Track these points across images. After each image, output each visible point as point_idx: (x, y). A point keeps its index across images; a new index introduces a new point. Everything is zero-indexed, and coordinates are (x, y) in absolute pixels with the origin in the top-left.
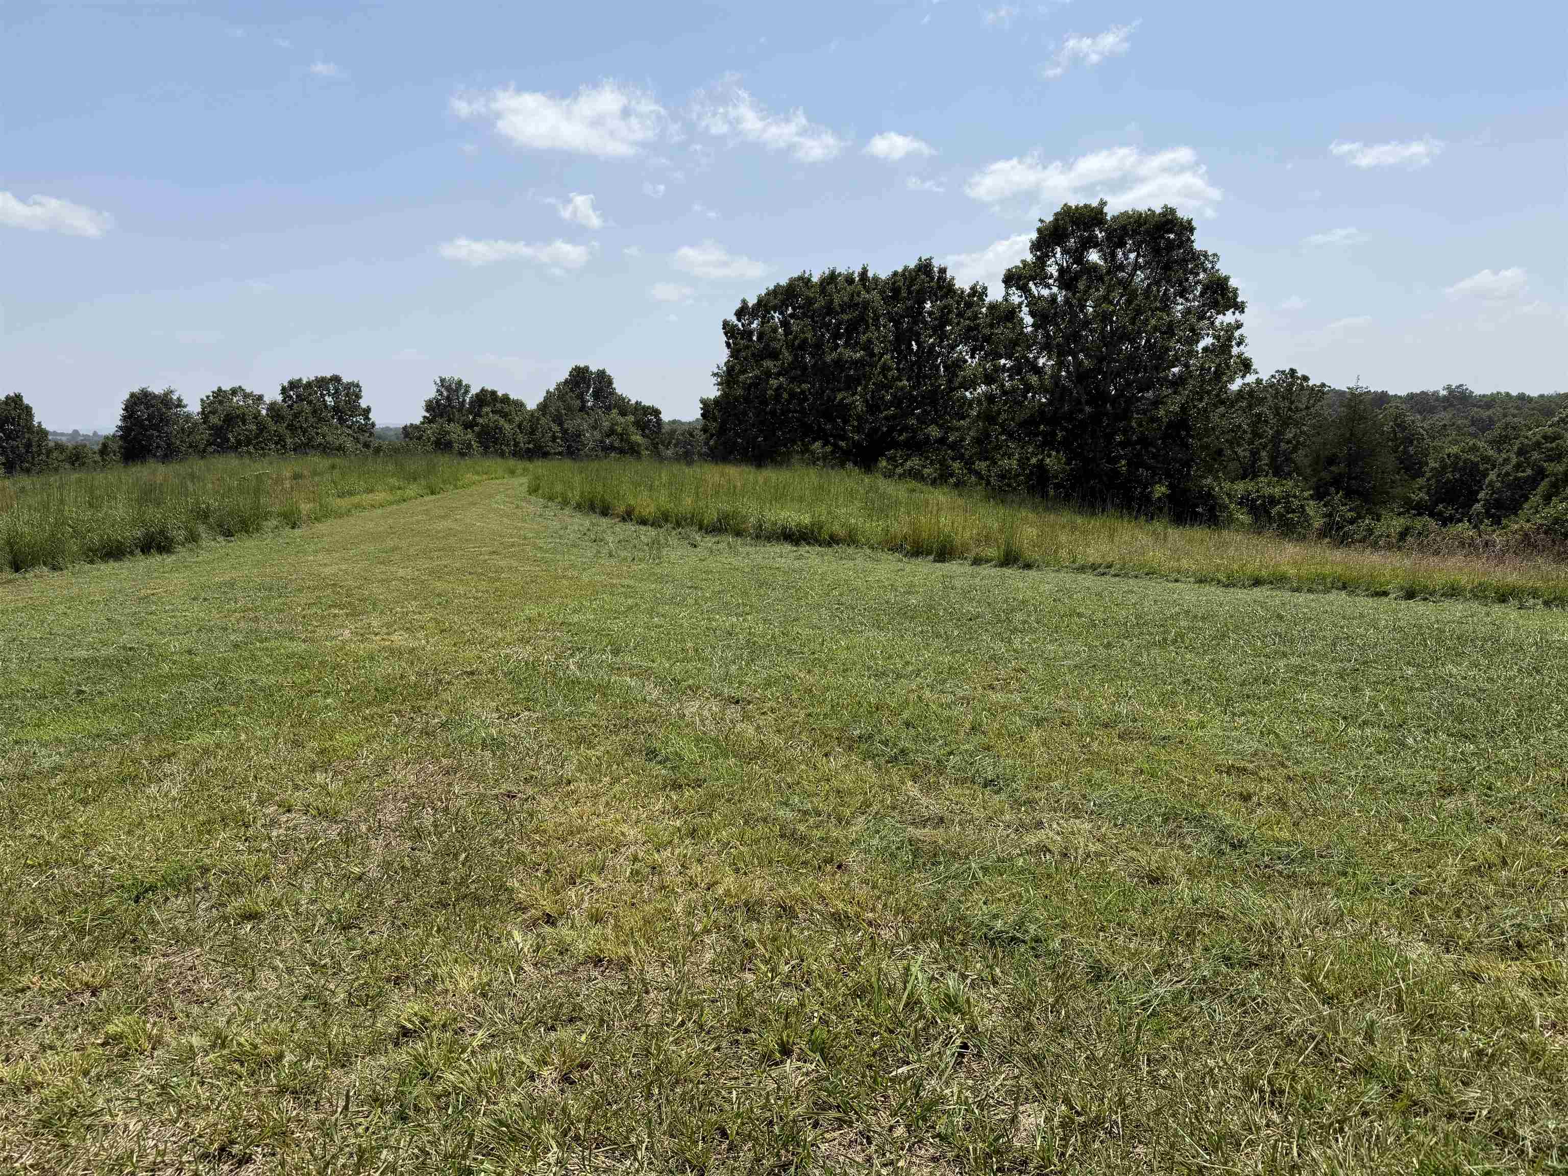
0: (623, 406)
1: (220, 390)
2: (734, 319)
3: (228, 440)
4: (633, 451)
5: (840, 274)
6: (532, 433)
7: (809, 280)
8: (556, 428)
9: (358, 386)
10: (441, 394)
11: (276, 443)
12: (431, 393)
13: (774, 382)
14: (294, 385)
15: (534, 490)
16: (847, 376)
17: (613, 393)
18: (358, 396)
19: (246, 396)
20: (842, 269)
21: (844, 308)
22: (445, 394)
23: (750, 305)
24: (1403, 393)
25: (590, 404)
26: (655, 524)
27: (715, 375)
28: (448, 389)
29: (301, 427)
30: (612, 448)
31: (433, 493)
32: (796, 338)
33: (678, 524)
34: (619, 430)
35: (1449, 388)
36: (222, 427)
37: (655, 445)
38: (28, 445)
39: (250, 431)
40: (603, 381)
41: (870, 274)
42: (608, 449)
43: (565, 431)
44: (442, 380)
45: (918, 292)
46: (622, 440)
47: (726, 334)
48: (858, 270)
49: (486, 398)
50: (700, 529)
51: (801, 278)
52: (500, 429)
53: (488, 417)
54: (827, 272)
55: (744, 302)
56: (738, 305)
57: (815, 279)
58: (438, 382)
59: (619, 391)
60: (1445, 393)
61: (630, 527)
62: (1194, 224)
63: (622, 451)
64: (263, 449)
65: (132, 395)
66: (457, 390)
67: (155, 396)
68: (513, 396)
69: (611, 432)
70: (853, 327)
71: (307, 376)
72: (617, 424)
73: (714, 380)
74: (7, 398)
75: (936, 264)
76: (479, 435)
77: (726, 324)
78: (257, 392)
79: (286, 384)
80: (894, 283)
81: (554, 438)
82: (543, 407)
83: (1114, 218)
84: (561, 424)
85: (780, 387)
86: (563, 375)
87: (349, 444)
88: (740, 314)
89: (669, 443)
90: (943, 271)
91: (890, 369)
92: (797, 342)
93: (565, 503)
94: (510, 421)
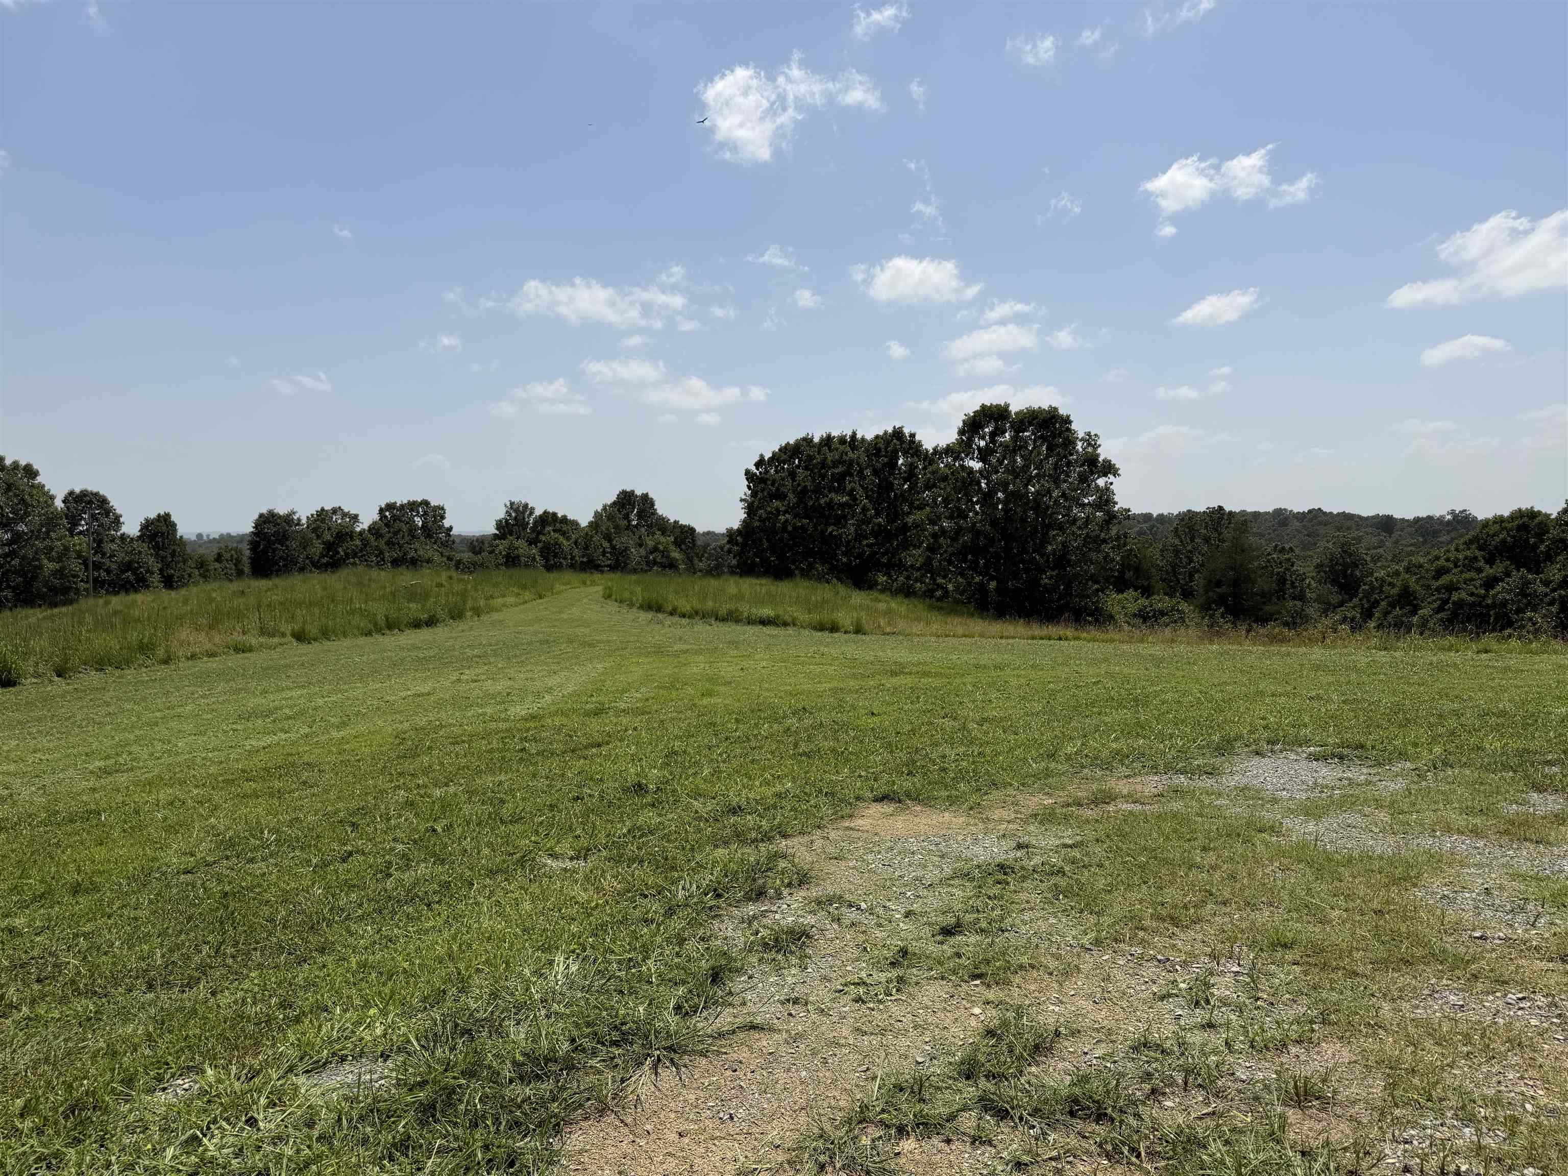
0: (662, 525)
1: (323, 509)
2: (754, 469)
3: (338, 553)
4: (671, 565)
5: (834, 437)
6: (586, 548)
7: (811, 440)
8: (606, 544)
9: (443, 509)
10: (510, 515)
11: (377, 556)
12: (501, 514)
13: (782, 518)
14: (390, 507)
15: (608, 596)
16: (837, 515)
17: (654, 513)
18: (443, 518)
19: (345, 515)
20: (835, 433)
21: (835, 464)
22: (513, 515)
23: (766, 459)
24: (1410, 516)
25: (634, 523)
26: (690, 617)
27: (742, 500)
28: (516, 510)
29: (398, 544)
30: (655, 562)
31: (541, 598)
32: (799, 485)
33: (704, 617)
34: (661, 548)
35: (1452, 512)
36: (334, 542)
37: (690, 559)
38: (173, 554)
39: (357, 546)
40: (647, 502)
41: (859, 436)
42: (650, 564)
43: (613, 547)
44: (512, 504)
45: (892, 452)
46: (662, 556)
47: (747, 479)
48: (849, 433)
49: (549, 519)
50: (716, 619)
51: (805, 439)
52: (560, 545)
53: (550, 535)
54: (825, 435)
55: (762, 456)
56: (757, 458)
57: (816, 440)
58: (508, 504)
59: (660, 512)
60: (1449, 517)
61: (676, 619)
62: (1071, 418)
63: (663, 566)
64: (366, 561)
65: (261, 516)
66: (523, 513)
67: (280, 517)
68: (571, 517)
69: (655, 550)
70: (841, 478)
71: (401, 499)
72: (659, 543)
73: (742, 505)
74: (159, 515)
75: (907, 431)
76: (541, 551)
77: (747, 472)
78: (353, 512)
79: (383, 506)
80: (876, 444)
81: (604, 553)
82: (594, 525)
83: (1017, 414)
84: (610, 541)
85: (787, 521)
86: (611, 498)
87: (437, 558)
88: (758, 465)
89: (703, 556)
90: (913, 435)
91: (868, 510)
92: (799, 488)
93: (631, 605)
94: (568, 539)
